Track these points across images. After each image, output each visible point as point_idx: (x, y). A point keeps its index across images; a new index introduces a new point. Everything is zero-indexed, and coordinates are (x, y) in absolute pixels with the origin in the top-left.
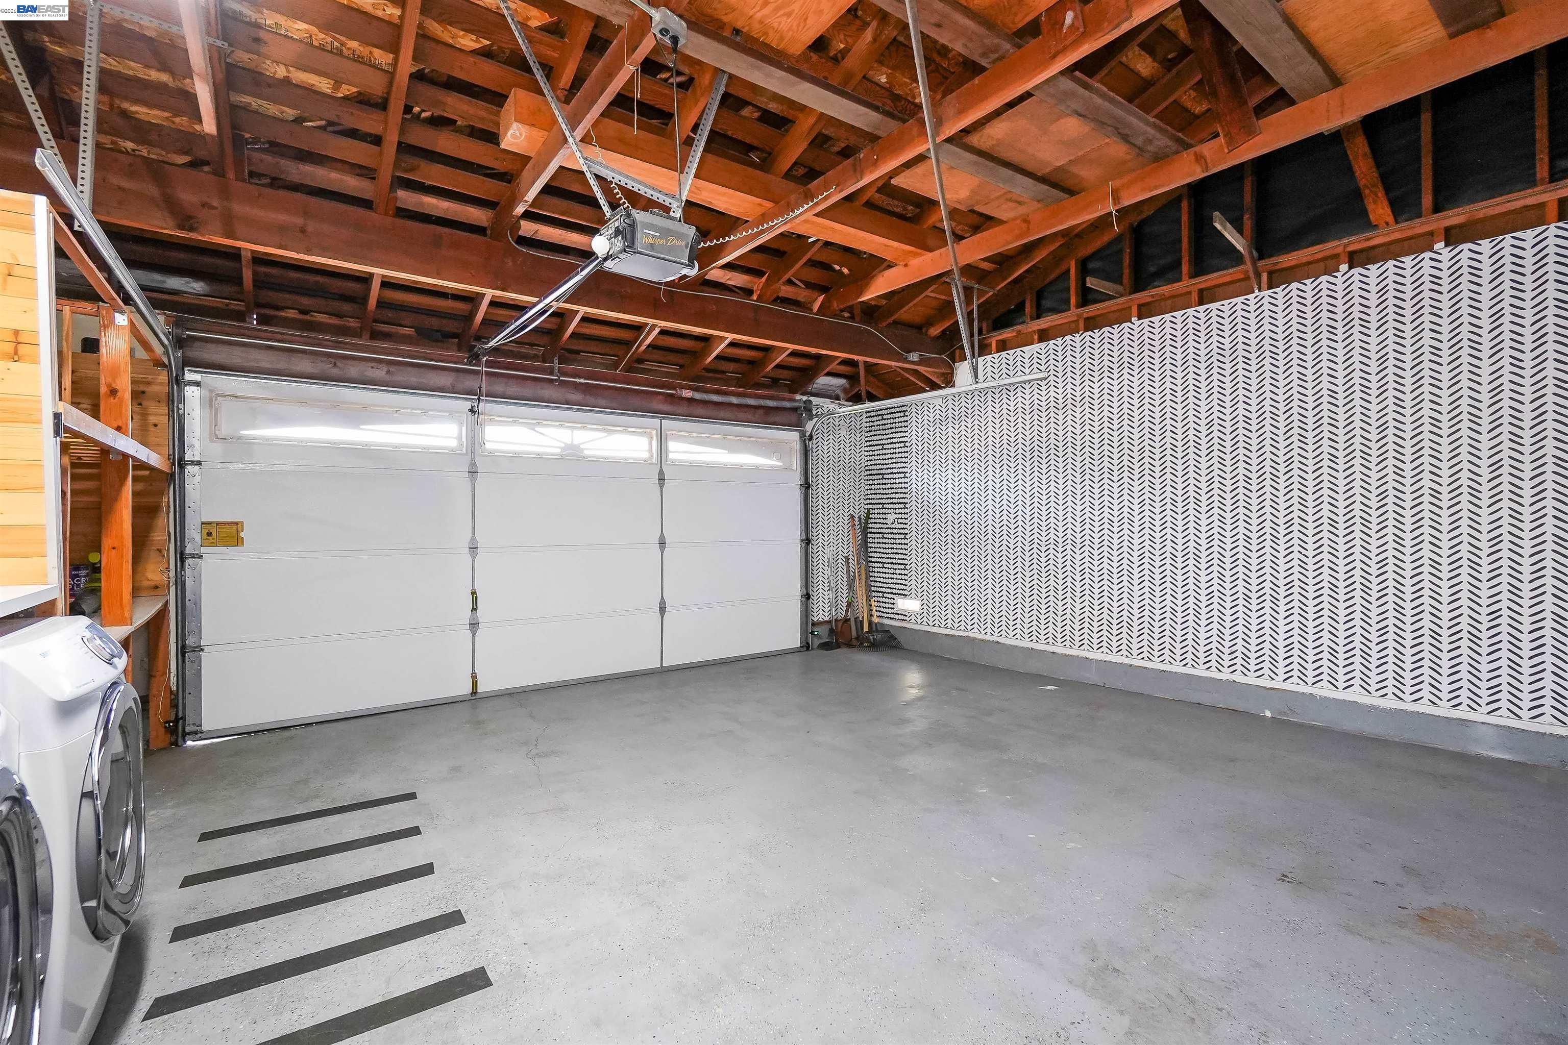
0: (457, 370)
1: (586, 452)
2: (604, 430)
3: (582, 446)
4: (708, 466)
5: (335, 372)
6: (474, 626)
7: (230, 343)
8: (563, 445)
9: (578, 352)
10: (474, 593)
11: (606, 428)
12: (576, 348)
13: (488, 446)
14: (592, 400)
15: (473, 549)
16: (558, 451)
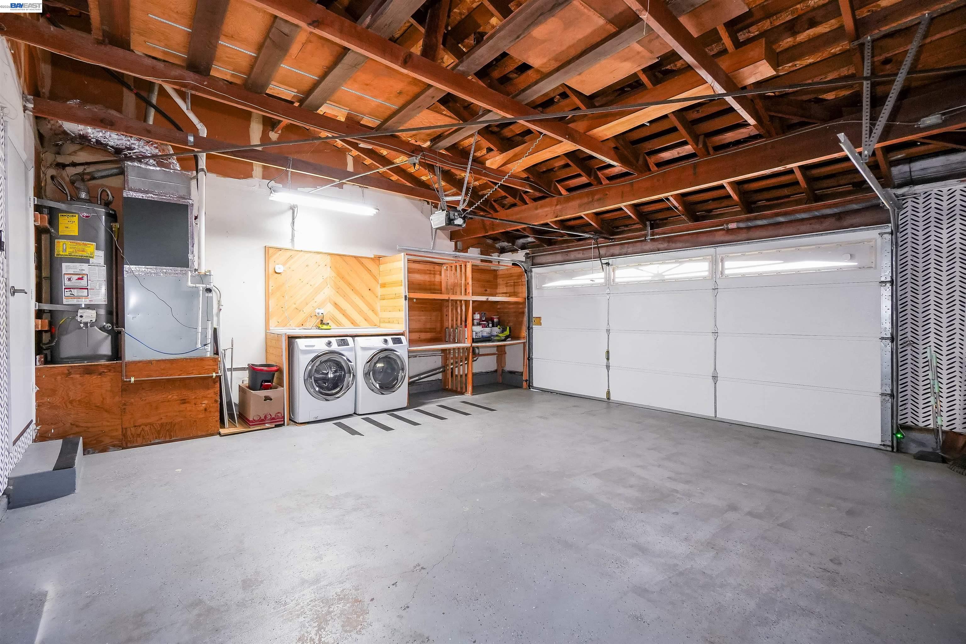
0: (607, 246)
1: (666, 277)
2: (676, 262)
3: (664, 274)
4: (760, 275)
5: (567, 258)
6: (608, 367)
7: (542, 255)
8: (653, 275)
9: (666, 219)
10: (608, 352)
11: (678, 260)
12: (664, 217)
13: (617, 280)
14: (673, 245)
15: (608, 331)
16: (650, 278)
